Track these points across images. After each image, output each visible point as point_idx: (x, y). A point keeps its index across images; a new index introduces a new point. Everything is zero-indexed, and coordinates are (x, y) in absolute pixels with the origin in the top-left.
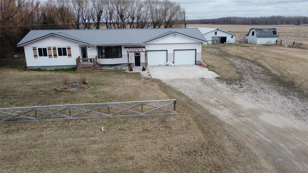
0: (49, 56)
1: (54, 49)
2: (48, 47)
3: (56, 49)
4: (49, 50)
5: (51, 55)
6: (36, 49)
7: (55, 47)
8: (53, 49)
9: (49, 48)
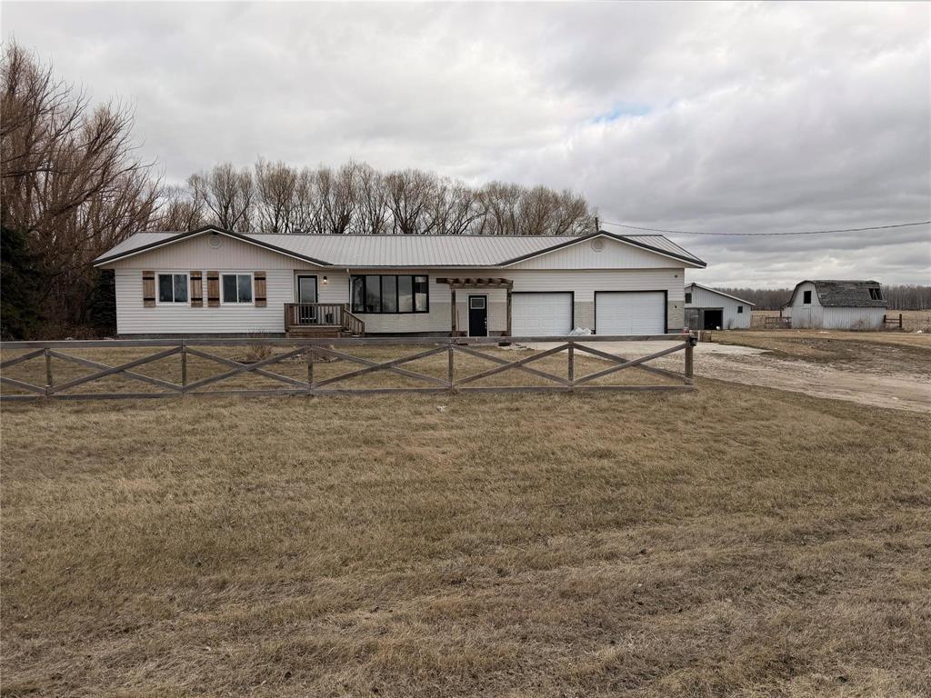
0: (192, 299)
1: (213, 278)
2: (192, 273)
3: (217, 279)
4: (196, 282)
5: (201, 299)
6: (153, 279)
7: (217, 273)
8: (208, 279)
9: (196, 276)
